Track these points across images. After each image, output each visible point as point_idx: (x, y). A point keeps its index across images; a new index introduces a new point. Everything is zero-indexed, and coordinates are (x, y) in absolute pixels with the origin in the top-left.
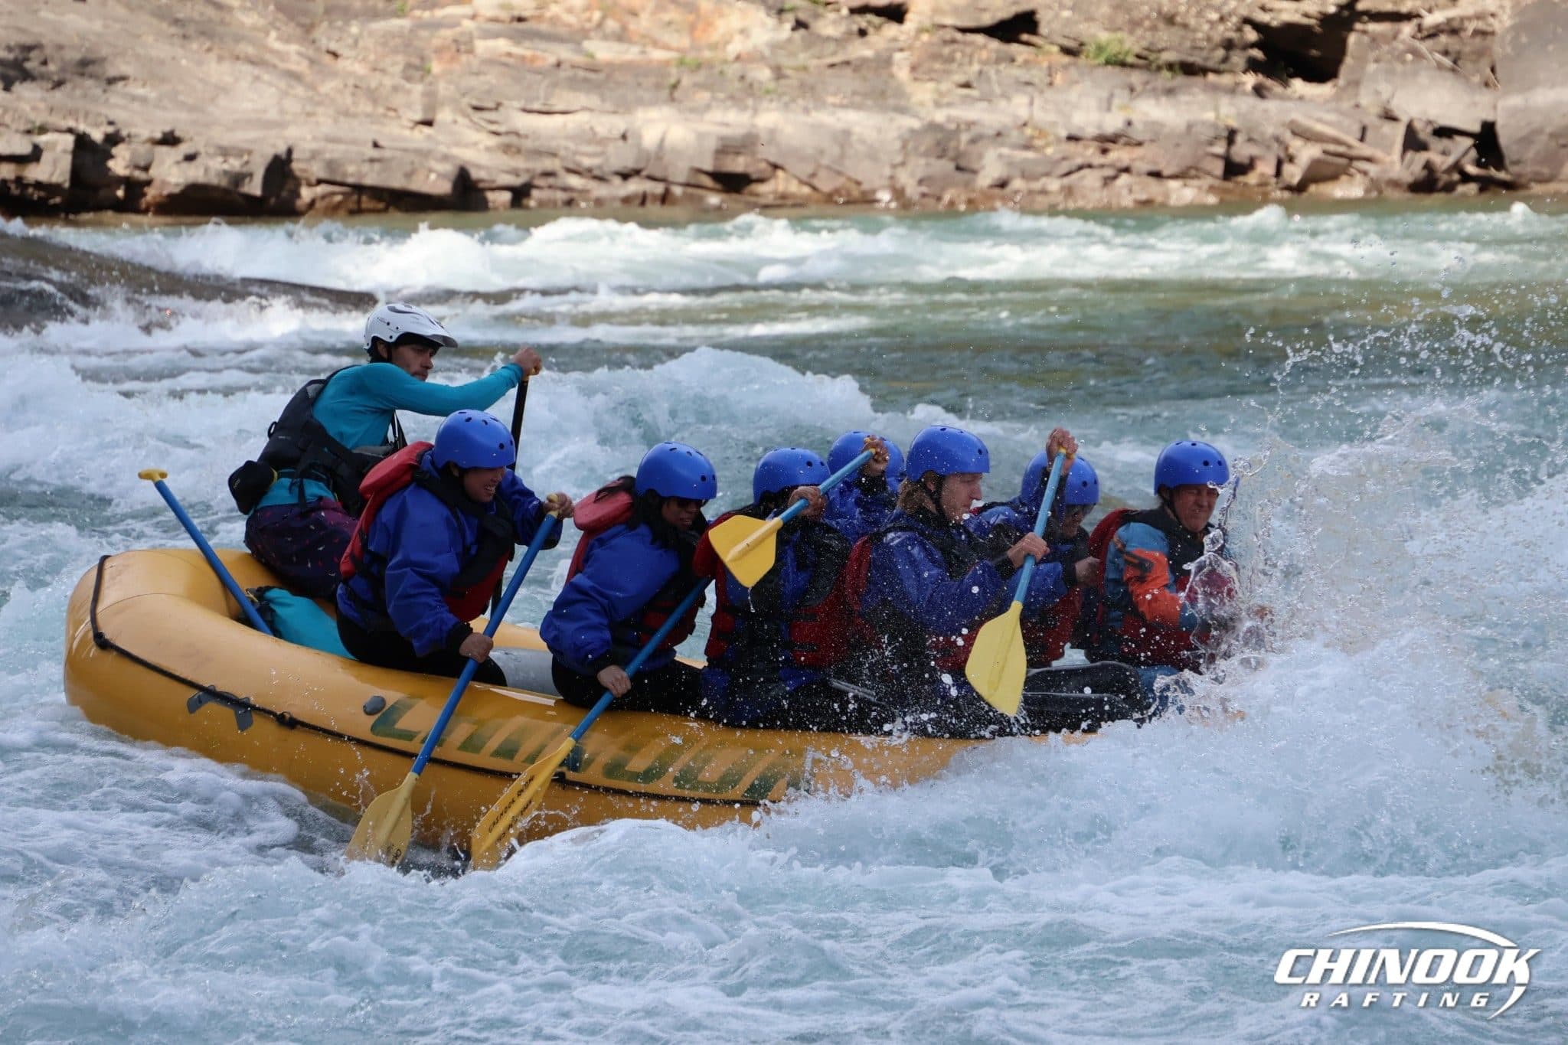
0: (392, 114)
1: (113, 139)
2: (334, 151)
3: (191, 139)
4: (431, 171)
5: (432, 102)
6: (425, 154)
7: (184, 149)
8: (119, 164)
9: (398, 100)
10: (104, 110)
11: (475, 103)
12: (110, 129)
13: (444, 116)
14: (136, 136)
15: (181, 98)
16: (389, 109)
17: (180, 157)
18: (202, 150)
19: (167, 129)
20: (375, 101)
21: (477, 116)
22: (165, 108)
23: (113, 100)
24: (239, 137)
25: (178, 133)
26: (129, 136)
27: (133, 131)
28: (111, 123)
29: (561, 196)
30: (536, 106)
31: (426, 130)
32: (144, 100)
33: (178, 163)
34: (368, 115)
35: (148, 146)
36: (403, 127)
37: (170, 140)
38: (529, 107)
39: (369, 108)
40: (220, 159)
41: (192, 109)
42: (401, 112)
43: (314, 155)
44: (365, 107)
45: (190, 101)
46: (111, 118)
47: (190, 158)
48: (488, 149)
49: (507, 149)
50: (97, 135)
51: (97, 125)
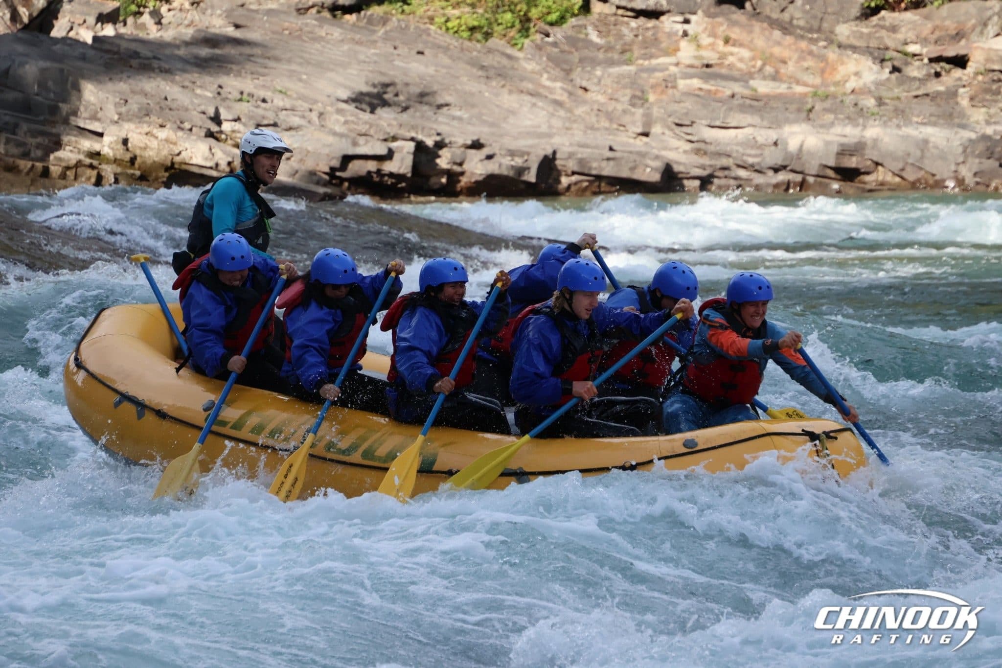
0: (622, 128)
1: (440, 145)
2: (584, 153)
3: (491, 145)
4: (647, 166)
5: (648, 121)
6: (643, 155)
7: (486, 151)
8: (443, 162)
9: (626, 119)
10: (435, 126)
11: (677, 121)
12: (438, 138)
13: (656, 130)
14: (455, 143)
15: (484, 118)
16: (621, 125)
17: (484, 157)
18: (497, 152)
19: (475, 138)
20: (611, 120)
21: (678, 130)
22: (473, 125)
23: (440, 119)
24: (522, 144)
25: (482, 141)
26: (450, 143)
27: (453, 139)
28: (438, 134)
29: (732, 182)
30: (718, 123)
31: (645, 139)
32: (460, 119)
33: (481, 160)
34: (607, 129)
35: (462, 149)
36: (630, 137)
37: (477, 145)
38: (713, 124)
39: (607, 124)
40: (509, 158)
41: (492, 125)
42: (628, 127)
43: (571, 155)
44: (605, 123)
45: (490, 120)
46: (439, 131)
47: (490, 157)
48: (685, 152)
49: (697, 151)
50: (430, 142)
51: (430, 136)
